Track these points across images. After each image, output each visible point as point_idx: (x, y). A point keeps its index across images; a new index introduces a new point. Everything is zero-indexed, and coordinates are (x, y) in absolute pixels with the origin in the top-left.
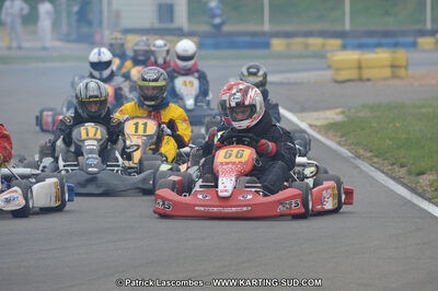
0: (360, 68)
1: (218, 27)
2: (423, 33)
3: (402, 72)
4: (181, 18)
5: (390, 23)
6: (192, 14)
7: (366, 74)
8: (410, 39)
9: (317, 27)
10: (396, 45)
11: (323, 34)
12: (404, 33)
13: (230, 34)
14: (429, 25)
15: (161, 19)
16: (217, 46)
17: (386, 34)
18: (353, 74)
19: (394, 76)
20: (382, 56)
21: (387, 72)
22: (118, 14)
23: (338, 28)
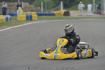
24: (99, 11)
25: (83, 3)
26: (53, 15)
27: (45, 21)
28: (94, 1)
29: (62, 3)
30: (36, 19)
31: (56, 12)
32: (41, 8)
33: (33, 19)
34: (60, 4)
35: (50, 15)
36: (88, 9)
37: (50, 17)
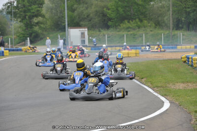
0: (128, 54)
1: (95, 45)
2: (143, 46)
3: (138, 55)
4: (87, 43)
5: (135, 44)
6: (89, 42)
7: (130, 55)
8: (140, 47)
9: (118, 45)
10: (136, 49)
11: (119, 46)
12: (139, 46)
13: (98, 47)
14: (144, 44)
15: (82, 43)
16: (95, 49)
17: (134, 46)
18: (126, 56)
19: (136, 56)
20: (133, 51)
21: (135, 55)
22: (72, 42)
23: (121, 45)
24: (65, 46)
25: (49, 39)
26: (21, 50)
27: (16, 57)
28: (59, 37)
29: (28, 38)
30: (8, 54)
31: (23, 48)
32: (9, 44)
33: (5, 54)
34: (27, 40)
35: (17, 50)
36: (60, 44)
37: (18, 52)
